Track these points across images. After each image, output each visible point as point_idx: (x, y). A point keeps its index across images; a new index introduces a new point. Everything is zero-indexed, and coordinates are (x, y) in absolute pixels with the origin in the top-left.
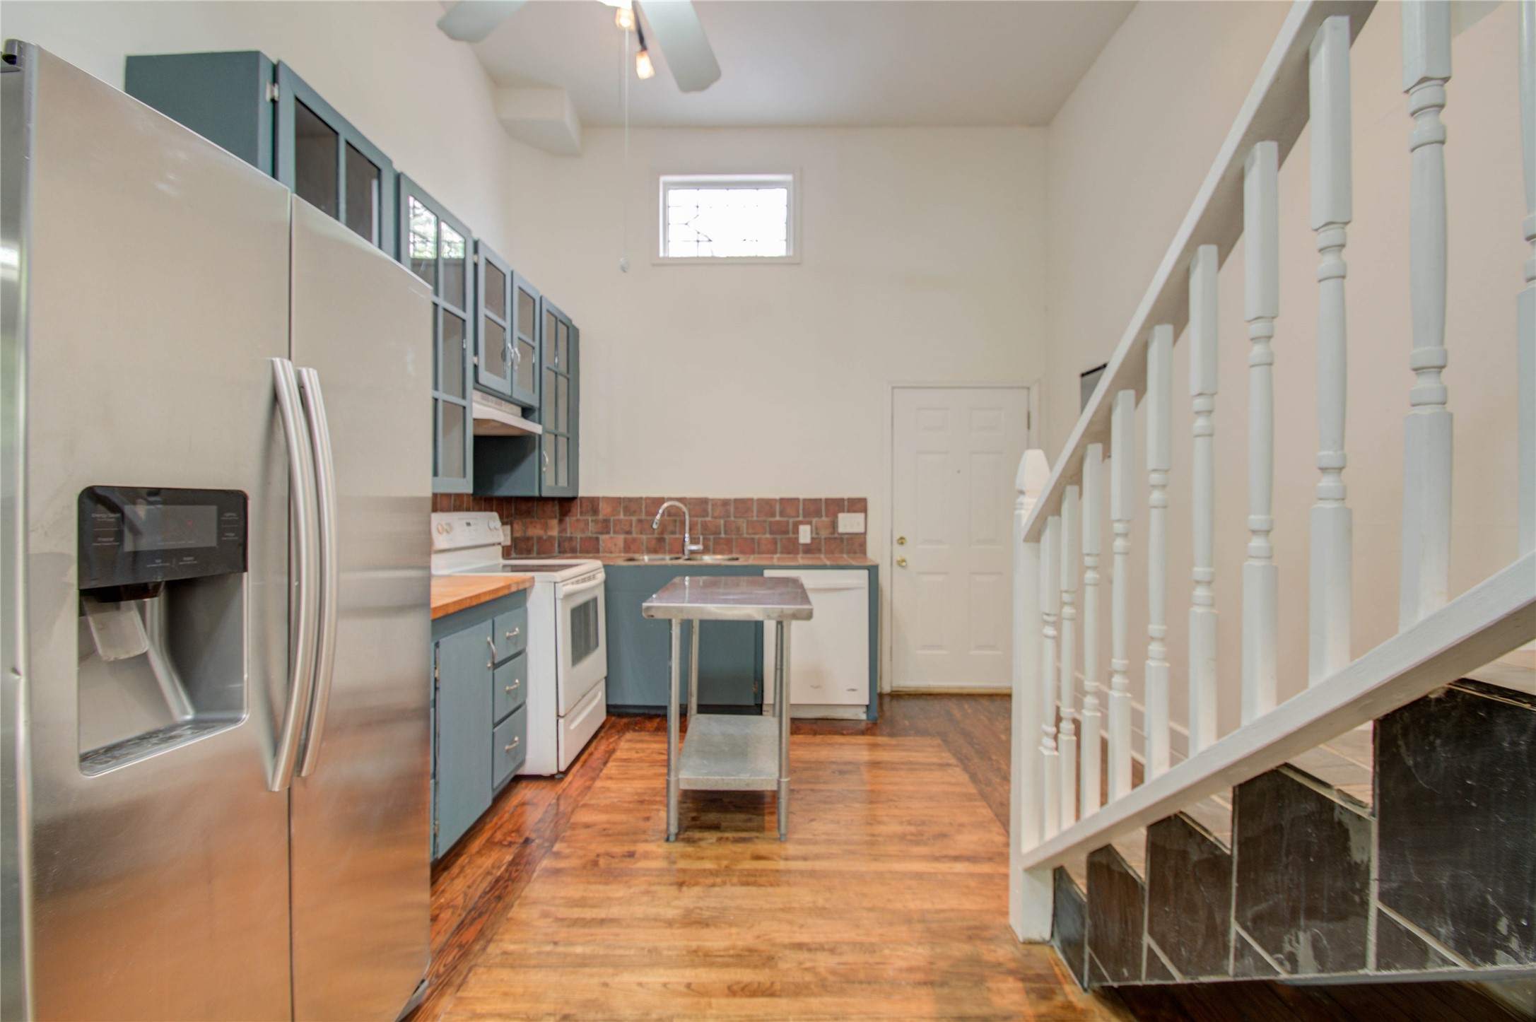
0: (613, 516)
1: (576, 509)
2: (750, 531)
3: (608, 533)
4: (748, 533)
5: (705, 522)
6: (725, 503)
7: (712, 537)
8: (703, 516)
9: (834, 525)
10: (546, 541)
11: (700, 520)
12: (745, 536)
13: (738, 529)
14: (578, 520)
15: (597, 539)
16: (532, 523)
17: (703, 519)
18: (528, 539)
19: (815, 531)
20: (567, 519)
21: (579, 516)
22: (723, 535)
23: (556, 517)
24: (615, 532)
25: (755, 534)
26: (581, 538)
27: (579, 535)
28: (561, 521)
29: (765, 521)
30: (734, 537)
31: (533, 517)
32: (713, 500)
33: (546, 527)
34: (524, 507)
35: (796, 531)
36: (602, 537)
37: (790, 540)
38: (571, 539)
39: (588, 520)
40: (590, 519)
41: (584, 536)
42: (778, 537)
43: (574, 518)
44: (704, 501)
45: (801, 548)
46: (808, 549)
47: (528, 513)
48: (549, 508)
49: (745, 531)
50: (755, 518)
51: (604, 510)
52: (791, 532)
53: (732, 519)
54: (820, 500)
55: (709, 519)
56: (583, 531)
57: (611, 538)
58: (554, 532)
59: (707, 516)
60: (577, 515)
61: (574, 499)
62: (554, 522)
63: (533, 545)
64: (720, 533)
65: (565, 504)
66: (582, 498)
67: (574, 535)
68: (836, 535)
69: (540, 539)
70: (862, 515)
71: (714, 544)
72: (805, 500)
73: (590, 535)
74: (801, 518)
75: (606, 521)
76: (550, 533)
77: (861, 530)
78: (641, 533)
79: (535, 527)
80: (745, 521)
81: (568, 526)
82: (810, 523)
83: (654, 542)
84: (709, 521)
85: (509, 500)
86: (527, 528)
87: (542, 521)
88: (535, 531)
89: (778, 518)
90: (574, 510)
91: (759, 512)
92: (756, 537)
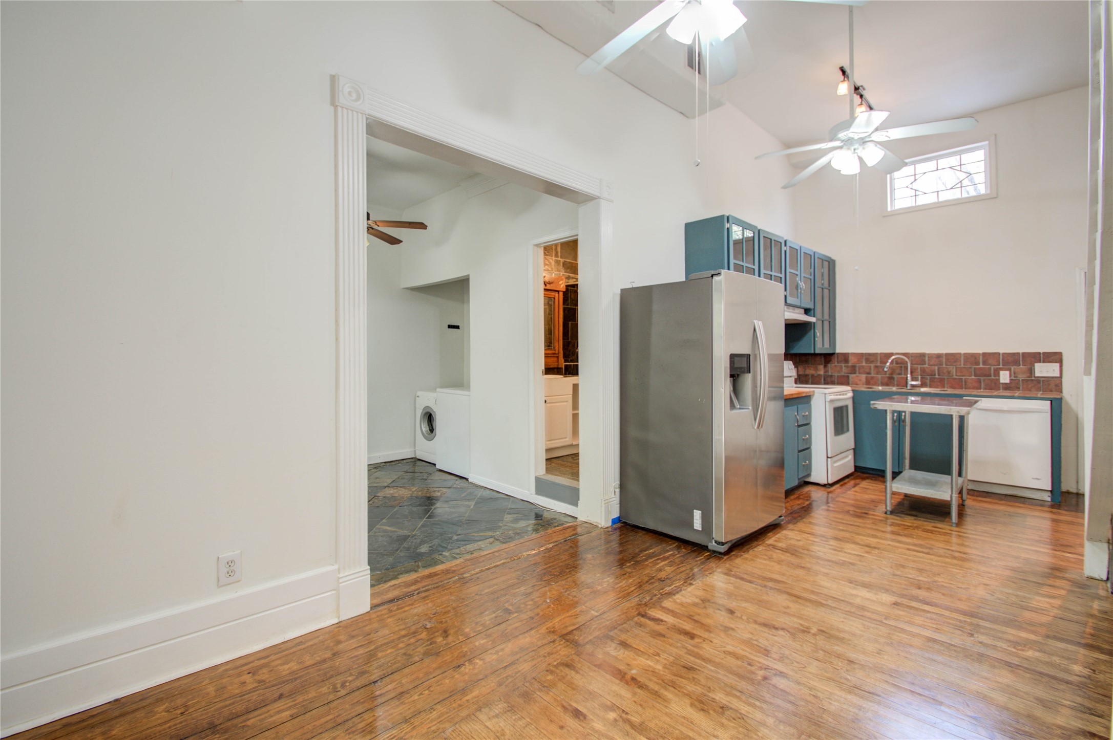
0: (859, 363)
1: (835, 359)
2: (958, 374)
3: (855, 373)
4: (956, 375)
5: (924, 368)
6: (939, 356)
7: (928, 377)
8: (922, 365)
9: (1031, 371)
10: (816, 376)
11: (919, 366)
12: (955, 377)
13: (949, 372)
14: (835, 366)
15: (848, 376)
16: (808, 367)
17: (922, 366)
18: (806, 376)
19: (1013, 375)
20: (829, 365)
21: (836, 364)
22: (937, 376)
23: (822, 364)
24: (860, 373)
25: (963, 376)
26: (838, 376)
27: (836, 374)
28: (825, 366)
29: (970, 368)
30: (945, 377)
31: (809, 364)
32: (928, 354)
33: (816, 369)
34: (804, 358)
35: (997, 373)
36: (851, 376)
37: (992, 380)
38: (831, 376)
39: (841, 366)
40: (843, 365)
41: (839, 374)
42: (982, 378)
43: (833, 365)
44: (922, 355)
45: (1001, 386)
46: (1007, 387)
47: (806, 362)
48: (818, 358)
49: (954, 374)
50: (962, 366)
51: (852, 361)
52: (992, 375)
53: (944, 366)
54: (1019, 353)
55: (927, 366)
56: (839, 372)
57: (857, 376)
58: (822, 372)
59: (925, 364)
60: (835, 363)
61: (833, 354)
62: (821, 367)
63: (809, 379)
64: (935, 375)
65: (828, 357)
66: (838, 353)
67: (833, 374)
68: (1033, 378)
69: (813, 376)
70: (1058, 365)
71: (930, 382)
72: (1004, 354)
73: (843, 374)
74: (1001, 366)
75: (854, 367)
76: (819, 373)
77: (1058, 375)
78: (877, 374)
79: (810, 369)
80: (954, 367)
81: (830, 369)
82: (1010, 370)
83: (886, 380)
84: (927, 367)
85: (796, 355)
86: (805, 370)
87: (814, 366)
88: (810, 371)
89: (981, 366)
90: (833, 360)
91: (965, 362)
92: (963, 378)
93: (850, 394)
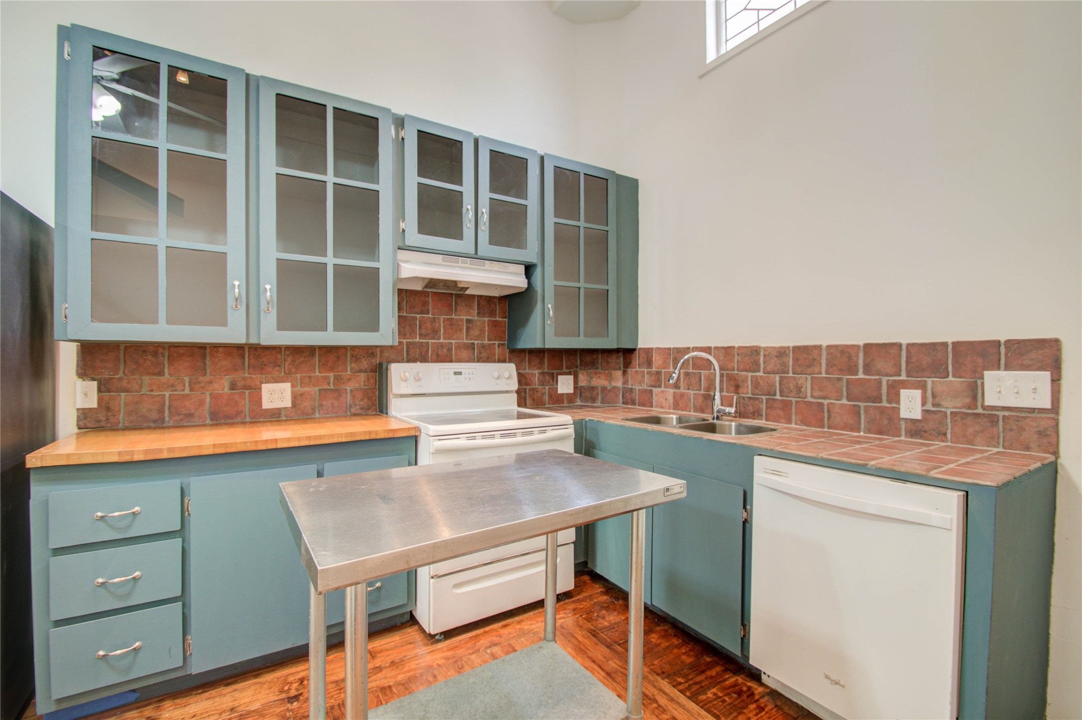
0: (665, 368)
1: (636, 359)
2: (816, 394)
3: (660, 386)
4: (812, 396)
5: (732, 375)
6: (782, 353)
7: (764, 398)
8: (754, 371)
9: (975, 391)
10: (610, 391)
11: (750, 374)
12: (809, 399)
13: (799, 389)
14: (636, 372)
15: (651, 391)
16: (596, 373)
17: (754, 374)
18: (593, 388)
19: (931, 399)
20: (629, 370)
21: (637, 369)
22: (778, 397)
23: (620, 369)
24: (666, 387)
25: (825, 398)
26: (639, 390)
27: (637, 388)
28: (625, 373)
29: (840, 379)
30: (793, 400)
31: (597, 368)
32: (765, 349)
33: (610, 378)
34: (588, 358)
35: (894, 397)
36: (655, 390)
37: (882, 410)
38: (631, 390)
39: (644, 372)
40: (646, 370)
41: (641, 388)
42: (862, 404)
43: (634, 370)
44: (754, 351)
45: (902, 425)
46: (916, 429)
47: (593, 365)
48: (613, 359)
49: (809, 394)
50: (824, 375)
51: (657, 360)
52: (884, 398)
53: (791, 375)
54: (945, 345)
55: (761, 374)
56: (640, 383)
57: (663, 392)
58: (619, 384)
59: (759, 371)
60: (636, 368)
61: (631, 351)
62: (619, 374)
63: (598, 395)
64: (775, 395)
65: (627, 353)
66: (640, 349)
67: (633, 387)
68: (980, 410)
69: (604, 389)
70: (1046, 376)
71: (767, 408)
72: (910, 346)
73: (646, 387)
74: (903, 377)
75: (658, 373)
76: (614, 384)
77: (1045, 402)
78: (689, 389)
79: (599, 377)
80: (809, 377)
81: (630, 378)
82: (923, 387)
83: (700, 399)
84: (761, 377)
85: (523, 351)
86: (591, 378)
87: (607, 372)
88: (599, 381)
89: (861, 375)
90: (633, 362)
91: (829, 365)
92: (826, 402)
93: (571, 431)
